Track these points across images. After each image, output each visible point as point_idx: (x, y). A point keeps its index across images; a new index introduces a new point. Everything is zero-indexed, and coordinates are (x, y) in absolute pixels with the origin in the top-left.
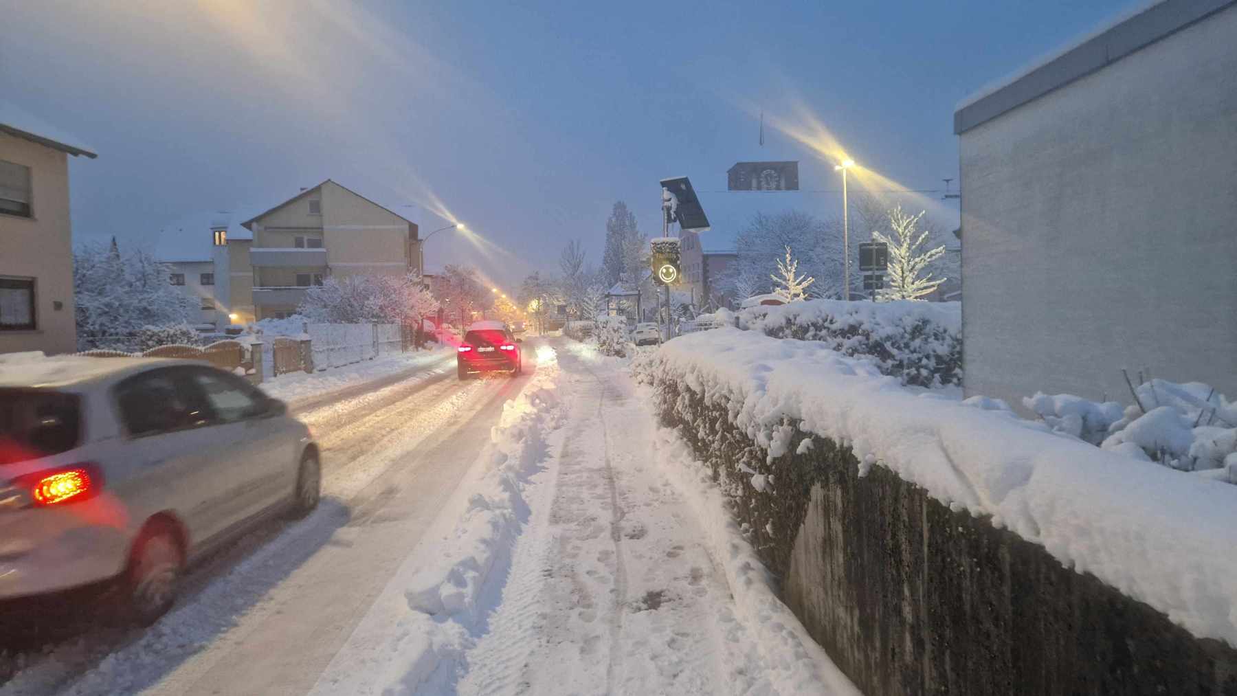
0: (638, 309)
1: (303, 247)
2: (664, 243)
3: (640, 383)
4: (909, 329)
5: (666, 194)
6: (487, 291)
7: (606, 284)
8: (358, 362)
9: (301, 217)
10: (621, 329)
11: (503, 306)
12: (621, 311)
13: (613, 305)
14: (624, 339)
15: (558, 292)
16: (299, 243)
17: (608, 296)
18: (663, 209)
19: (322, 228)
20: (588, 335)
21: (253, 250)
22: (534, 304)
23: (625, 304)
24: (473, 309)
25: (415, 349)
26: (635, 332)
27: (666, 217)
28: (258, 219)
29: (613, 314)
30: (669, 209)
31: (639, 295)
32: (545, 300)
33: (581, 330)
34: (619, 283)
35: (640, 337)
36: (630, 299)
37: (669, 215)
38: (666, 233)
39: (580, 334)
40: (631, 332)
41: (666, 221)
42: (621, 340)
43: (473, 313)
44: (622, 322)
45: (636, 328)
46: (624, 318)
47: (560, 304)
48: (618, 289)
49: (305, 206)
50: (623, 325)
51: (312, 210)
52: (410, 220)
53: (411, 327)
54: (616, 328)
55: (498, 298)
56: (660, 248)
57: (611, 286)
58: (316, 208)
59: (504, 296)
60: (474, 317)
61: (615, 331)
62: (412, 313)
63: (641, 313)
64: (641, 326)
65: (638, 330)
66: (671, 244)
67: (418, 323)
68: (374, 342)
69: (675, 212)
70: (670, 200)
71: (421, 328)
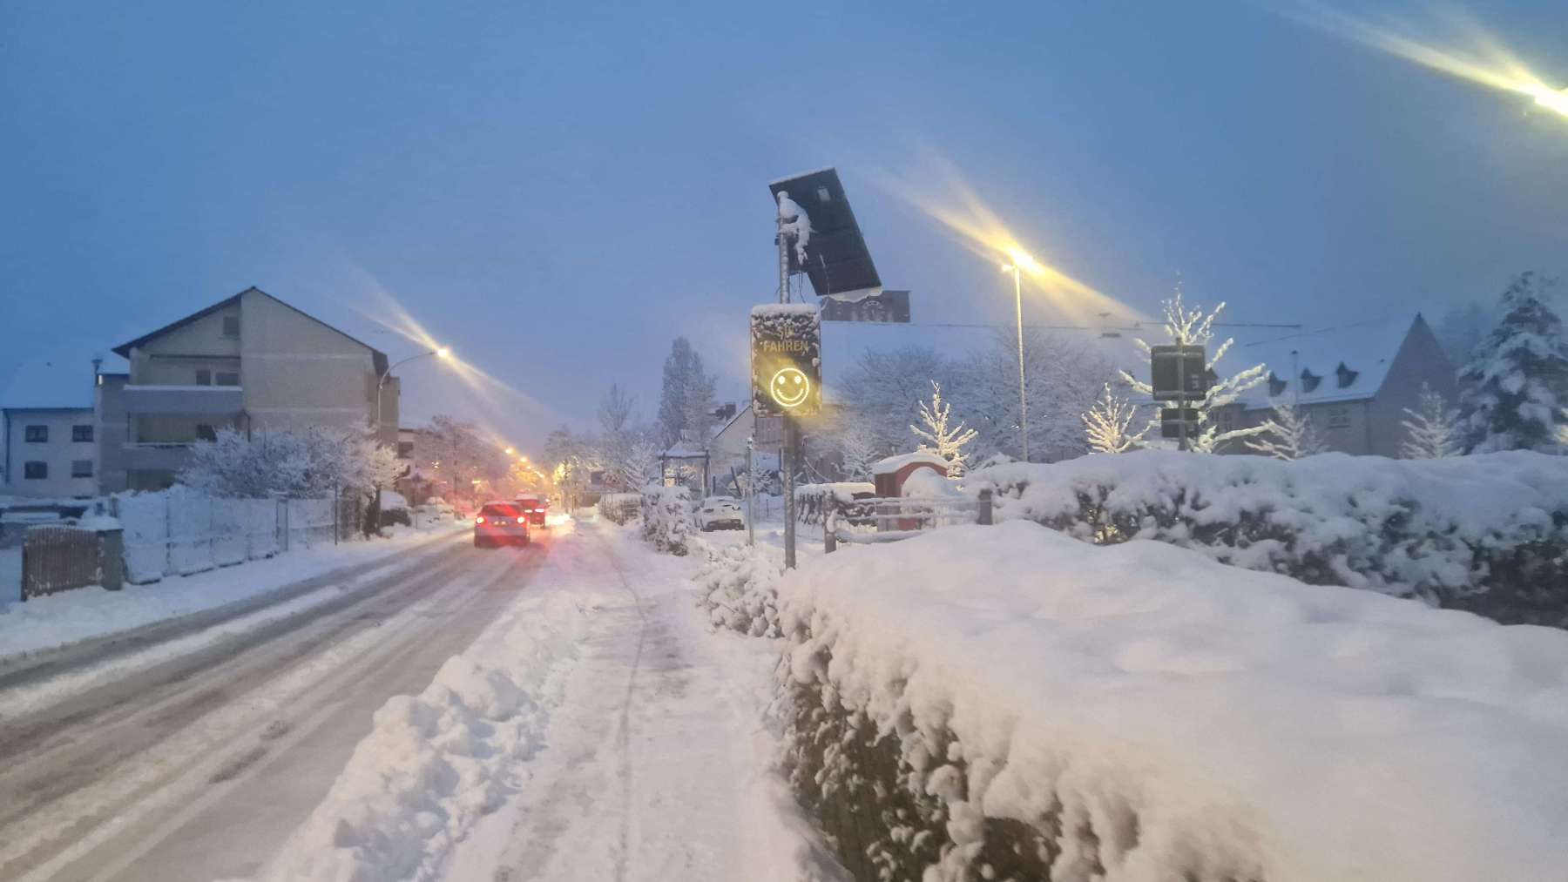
0: (706, 477)
1: (208, 383)
2: (781, 316)
3: (717, 625)
4: (1376, 523)
5: (788, 206)
6: (497, 454)
7: (663, 444)
8: (240, 563)
9: (211, 340)
10: (680, 507)
11: (523, 473)
12: (680, 480)
13: (670, 472)
14: (686, 524)
15: (593, 453)
16: (203, 379)
17: (664, 457)
18: (777, 242)
19: (239, 358)
20: (632, 515)
21: (127, 387)
22: (560, 471)
23: (688, 470)
24: (476, 477)
25: (364, 537)
26: (702, 509)
27: (785, 259)
28: (140, 343)
29: (670, 483)
30: (792, 240)
31: (707, 457)
32: (575, 464)
33: (622, 507)
34: (680, 443)
35: (708, 518)
36: (694, 463)
37: (792, 255)
38: (785, 294)
39: (620, 513)
40: (696, 510)
41: (785, 267)
42: (681, 527)
43: (474, 482)
44: (682, 496)
45: (703, 506)
46: (685, 490)
47: (596, 469)
48: (678, 450)
49: (215, 326)
50: (683, 502)
51: (226, 333)
52: (374, 347)
53: (358, 503)
54: (672, 507)
55: (515, 462)
56: (773, 328)
57: (668, 447)
58: (233, 330)
59: (524, 460)
60: (477, 489)
61: (669, 510)
62: (357, 483)
63: (710, 482)
64: (711, 501)
65: (706, 508)
66: (796, 319)
67: (371, 498)
68: (278, 529)
69: (804, 247)
70: (794, 219)
71: (375, 504)
